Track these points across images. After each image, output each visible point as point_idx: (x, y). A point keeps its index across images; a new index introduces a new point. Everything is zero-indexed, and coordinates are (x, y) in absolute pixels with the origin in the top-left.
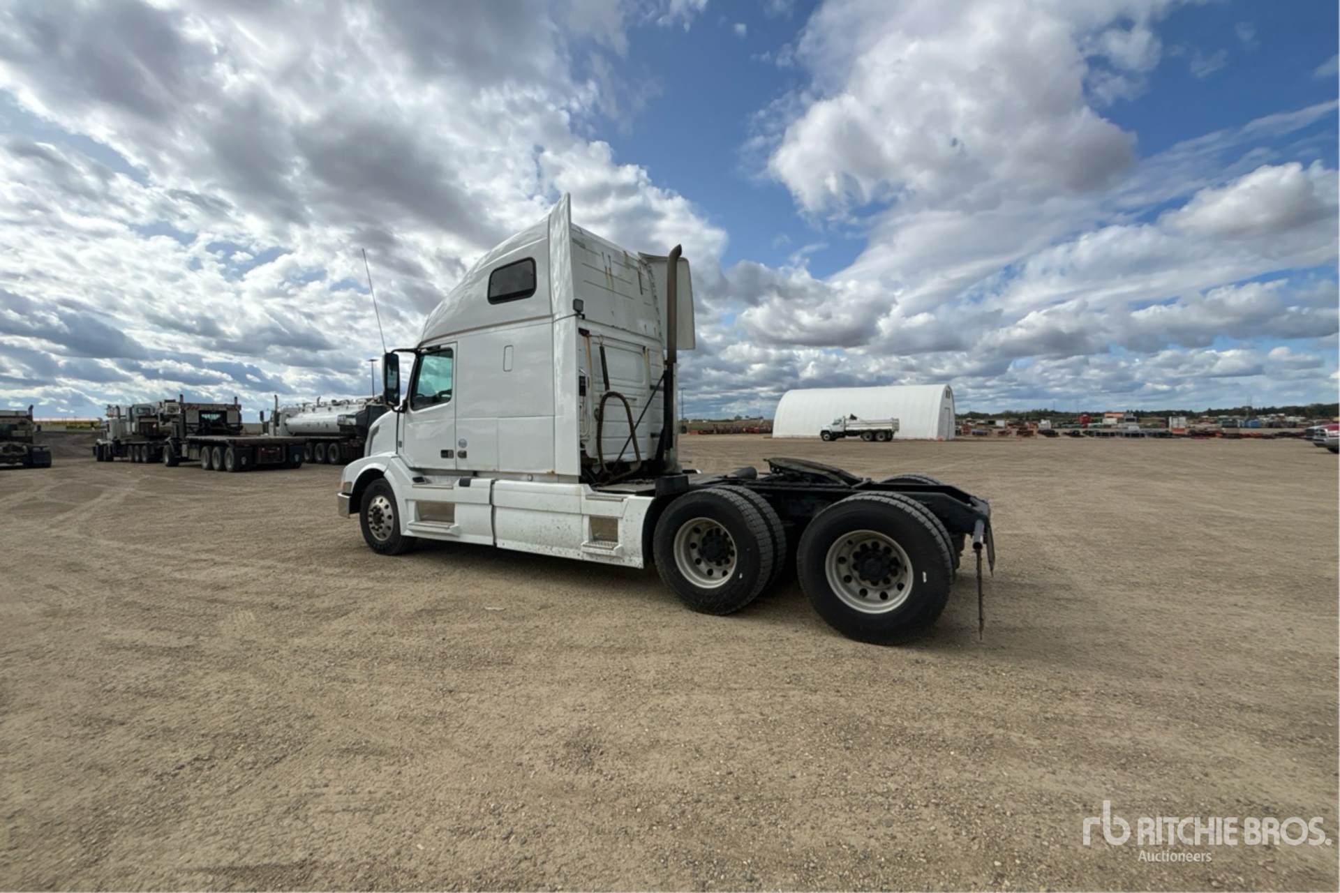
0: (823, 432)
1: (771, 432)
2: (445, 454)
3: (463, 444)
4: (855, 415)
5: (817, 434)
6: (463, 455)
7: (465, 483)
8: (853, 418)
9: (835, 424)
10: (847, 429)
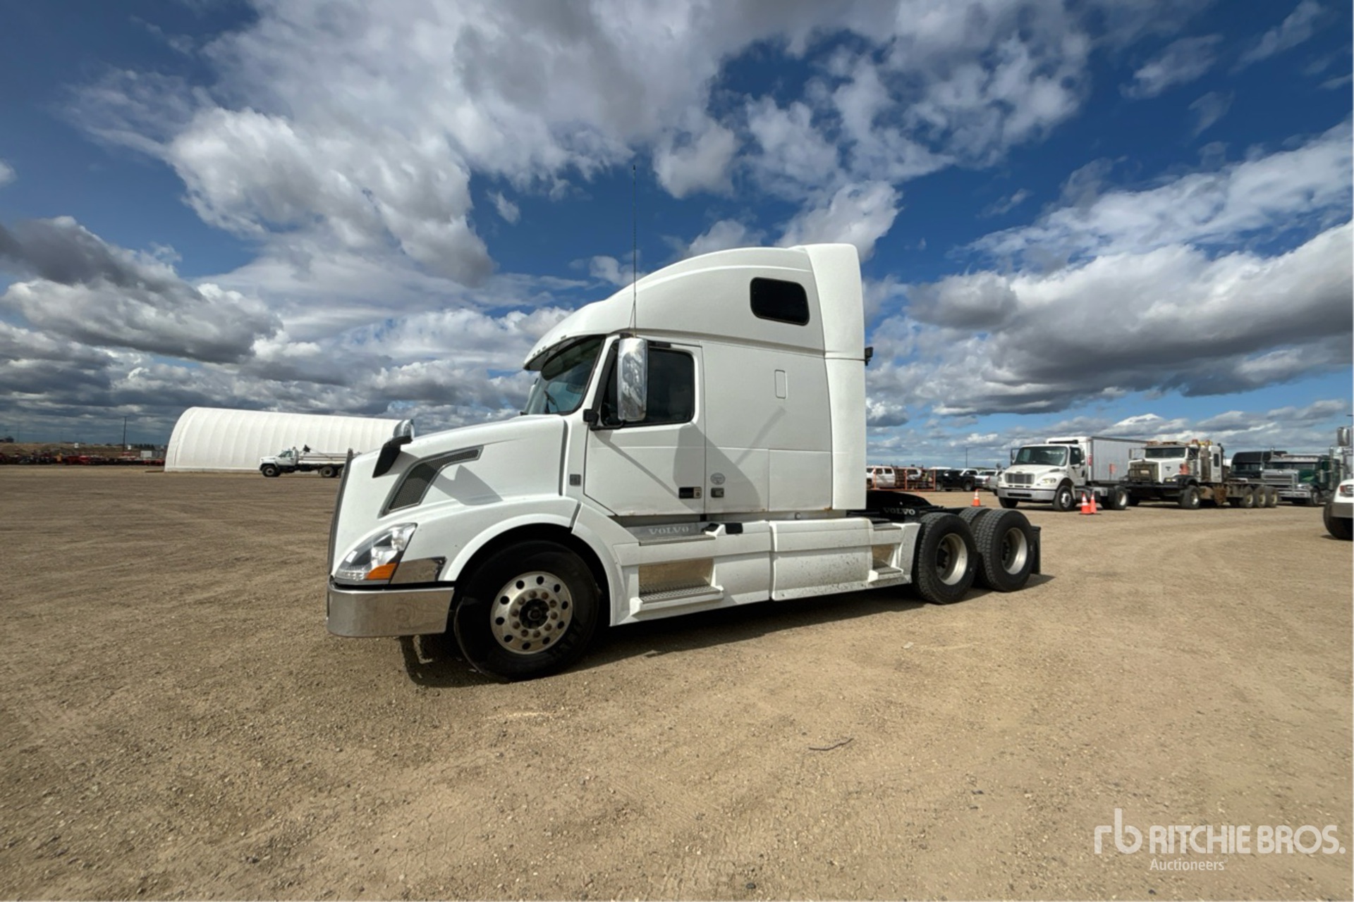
0: (264, 467)
1: (163, 464)
2: (686, 493)
3: (718, 478)
4: (309, 446)
5: (257, 468)
6: (716, 493)
7: (734, 529)
8: (307, 449)
9: (282, 456)
10: (300, 462)
